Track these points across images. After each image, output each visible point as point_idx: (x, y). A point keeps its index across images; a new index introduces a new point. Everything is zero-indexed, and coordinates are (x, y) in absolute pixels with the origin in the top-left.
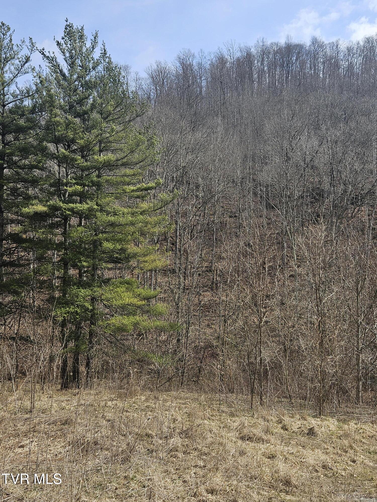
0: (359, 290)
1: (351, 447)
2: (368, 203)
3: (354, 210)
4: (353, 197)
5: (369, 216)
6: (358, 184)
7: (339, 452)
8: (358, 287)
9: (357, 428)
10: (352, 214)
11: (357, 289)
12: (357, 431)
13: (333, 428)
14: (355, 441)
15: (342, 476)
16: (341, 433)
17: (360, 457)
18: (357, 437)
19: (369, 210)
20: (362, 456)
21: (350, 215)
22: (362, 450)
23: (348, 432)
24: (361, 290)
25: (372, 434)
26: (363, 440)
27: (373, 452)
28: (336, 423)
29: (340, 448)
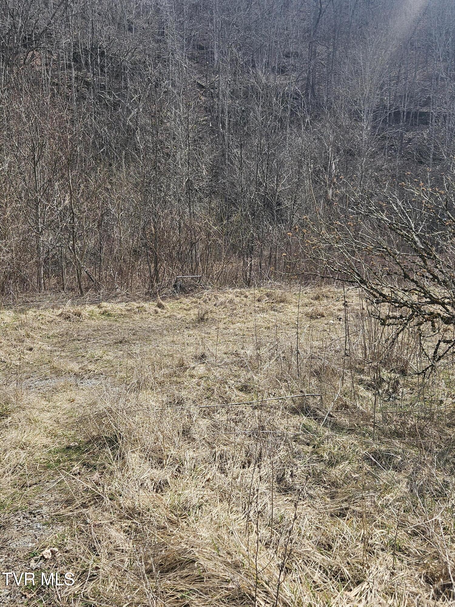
0: (36, 159)
1: (28, 336)
2: (44, 48)
3: (27, 55)
4: (25, 38)
5: (46, 65)
6: (30, 18)
7: (15, 343)
8: (35, 156)
9: (35, 316)
10: (25, 61)
11: (34, 158)
12: (35, 318)
13: (7, 320)
14: (33, 329)
15: (17, 366)
16: (17, 323)
17: (38, 343)
18: (36, 325)
19: (46, 57)
20: (40, 343)
21: (22, 62)
22: (41, 337)
23: (25, 321)
24: (39, 160)
25: (51, 319)
26: (42, 327)
27: (52, 336)
28: (12, 314)
29: (15, 340)
